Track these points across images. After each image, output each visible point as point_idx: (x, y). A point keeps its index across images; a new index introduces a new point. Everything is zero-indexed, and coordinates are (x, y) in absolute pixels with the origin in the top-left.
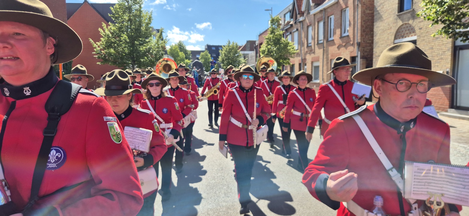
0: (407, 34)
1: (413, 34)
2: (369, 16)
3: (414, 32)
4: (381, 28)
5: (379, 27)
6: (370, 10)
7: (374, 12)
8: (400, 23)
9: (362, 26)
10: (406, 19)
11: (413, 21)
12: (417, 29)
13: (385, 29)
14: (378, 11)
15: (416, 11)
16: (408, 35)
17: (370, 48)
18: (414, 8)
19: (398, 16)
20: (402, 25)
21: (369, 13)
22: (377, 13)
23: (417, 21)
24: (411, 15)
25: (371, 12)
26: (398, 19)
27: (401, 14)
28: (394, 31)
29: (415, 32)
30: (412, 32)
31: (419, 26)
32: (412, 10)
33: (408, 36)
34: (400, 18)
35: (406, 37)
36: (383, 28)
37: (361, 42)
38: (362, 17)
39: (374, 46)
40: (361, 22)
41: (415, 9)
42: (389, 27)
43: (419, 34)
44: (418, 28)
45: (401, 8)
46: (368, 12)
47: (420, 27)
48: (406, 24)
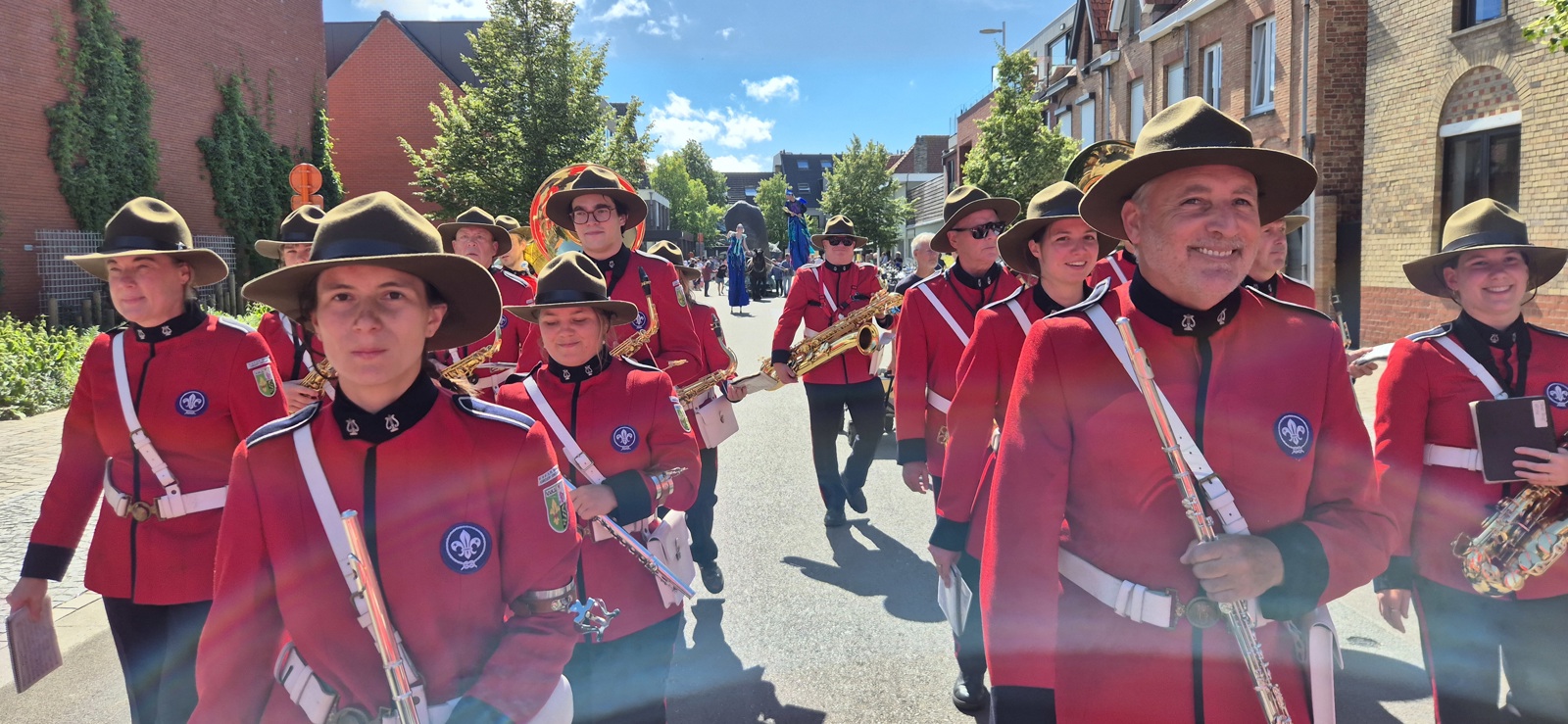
0: (1487, 103)
1: (1508, 104)
2: (1349, 45)
3: (1510, 98)
4: (1395, 83)
5: (1384, 82)
6: (1351, 24)
7: (1366, 28)
8: (1462, 66)
9: (1322, 79)
10: (1484, 52)
11: (1507, 56)
12: (1520, 84)
13: (1405, 89)
14: (1381, 25)
15: (1518, 22)
16: (1490, 108)
17: (1352, 154)
18: (1510, 12)
19: (1452, 40)
20: (1470, 73)
21: (1347, 34)
22: (1378, 31)
23: (1522, 57)
24: (1502, 36)
25: (1354, 29)
26: (1454, 53)
27: (1467, 35)
28: (1438, 93)
29: (1517, 99)
30: (1504, 98)
31: (1528, 74)
32: (1504, 19)
33: (1492, 113)
34: (1459, 48)
35: (1481, 115)
36: (1398, 85)
37: (1319, 134)
38: (1322, 48)
39: (1366, 149)
40: (1320, 66)
41: (1515, 17)
42: (1421, 79)
43: (1528, 105)
44: (1526, 81)
45: (1464, 15)
46: (1346, 29)
47: (1535, 79)
48: (1482, 68)
